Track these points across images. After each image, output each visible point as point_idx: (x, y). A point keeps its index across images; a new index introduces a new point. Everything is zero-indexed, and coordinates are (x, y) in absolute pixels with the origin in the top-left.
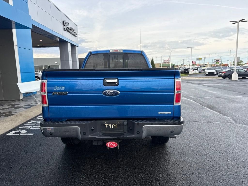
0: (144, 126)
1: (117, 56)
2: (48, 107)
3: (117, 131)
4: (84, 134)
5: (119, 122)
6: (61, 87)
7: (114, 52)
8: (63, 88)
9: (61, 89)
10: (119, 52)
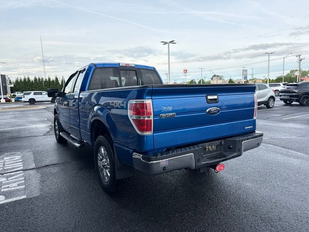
0: (243, 142)
1: (129, 72)
2: (153, 134)
3: (215, 153)
4: (199, 161)
5: (218, 142)
6: (168, 108)
7: (125, 66)
8: (170, 108)
9: (168, 110)
10: (130, 67)
